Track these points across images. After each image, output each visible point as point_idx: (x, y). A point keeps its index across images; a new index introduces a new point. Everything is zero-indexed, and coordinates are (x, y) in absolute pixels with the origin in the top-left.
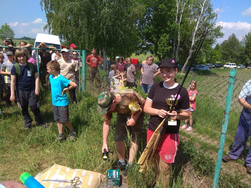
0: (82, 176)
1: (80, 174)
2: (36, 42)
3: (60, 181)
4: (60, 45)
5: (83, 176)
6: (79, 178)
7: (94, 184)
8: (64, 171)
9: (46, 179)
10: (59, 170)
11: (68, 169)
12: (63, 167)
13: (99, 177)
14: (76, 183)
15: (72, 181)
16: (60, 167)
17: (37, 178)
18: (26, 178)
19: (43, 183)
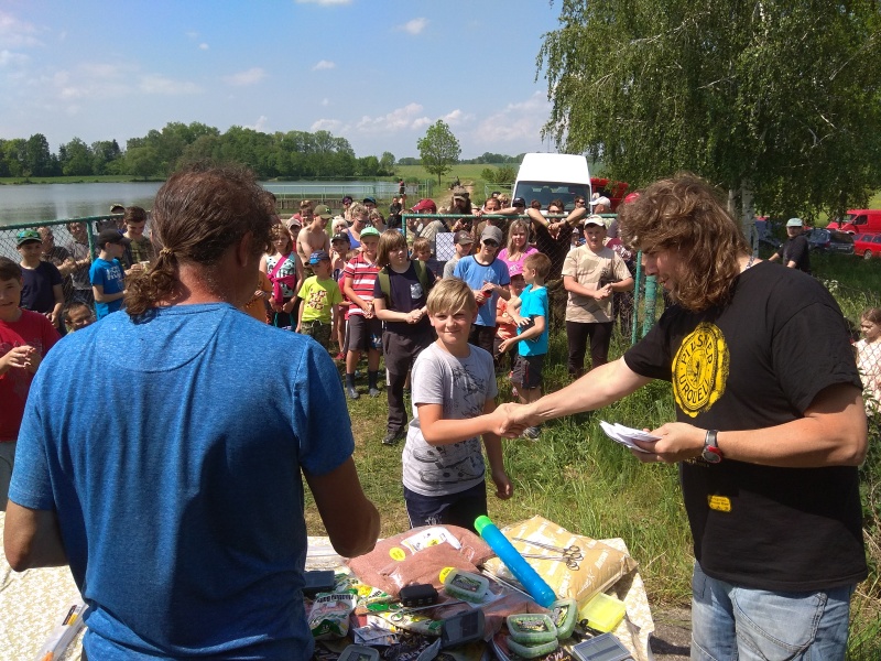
0: (585, 547)
1: (584, 544)
2: (519, 183)
4: (587, 186)
5: (589, 548)
6: (580, 550)
8: (554, 531)
9: (519, 536)
10: (542, 528)
11: (561, 530)
12: (553, 525)
13: (623, 559)
14: (571, 555)
15: (566, 550)
16: (546, 522)
17: (503, 531)
18: (484, 525)
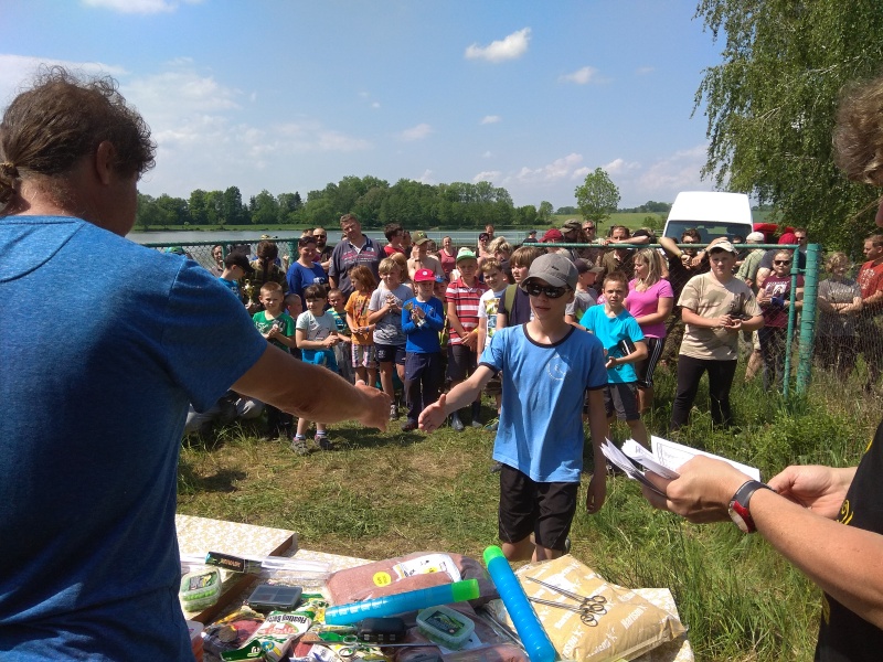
0: (614, 598)
1: (615, 594)
2: (670, 223)
3: (561, 592)
5: (620, 602)
6: (605, 601)
7: (641, 630)
8: (582, 575)
10: (568, 570)
11: (591, 575)
12: (584, 568)
14: (591, 607)
15: (587, 600)
19: (526, 585)
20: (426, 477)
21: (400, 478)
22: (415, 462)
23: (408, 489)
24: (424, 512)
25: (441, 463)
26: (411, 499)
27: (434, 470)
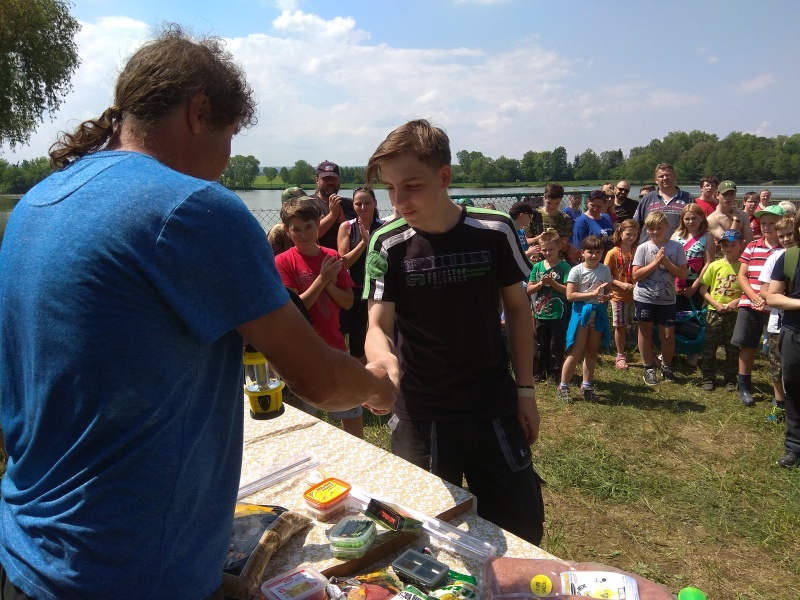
20: (697, 450)
21: (665, 446)
22: (686, 431)
23: (672, 460)
24: (683, 489)
25: (718, 439)
26: (672, 471)
27: (708, 444)
